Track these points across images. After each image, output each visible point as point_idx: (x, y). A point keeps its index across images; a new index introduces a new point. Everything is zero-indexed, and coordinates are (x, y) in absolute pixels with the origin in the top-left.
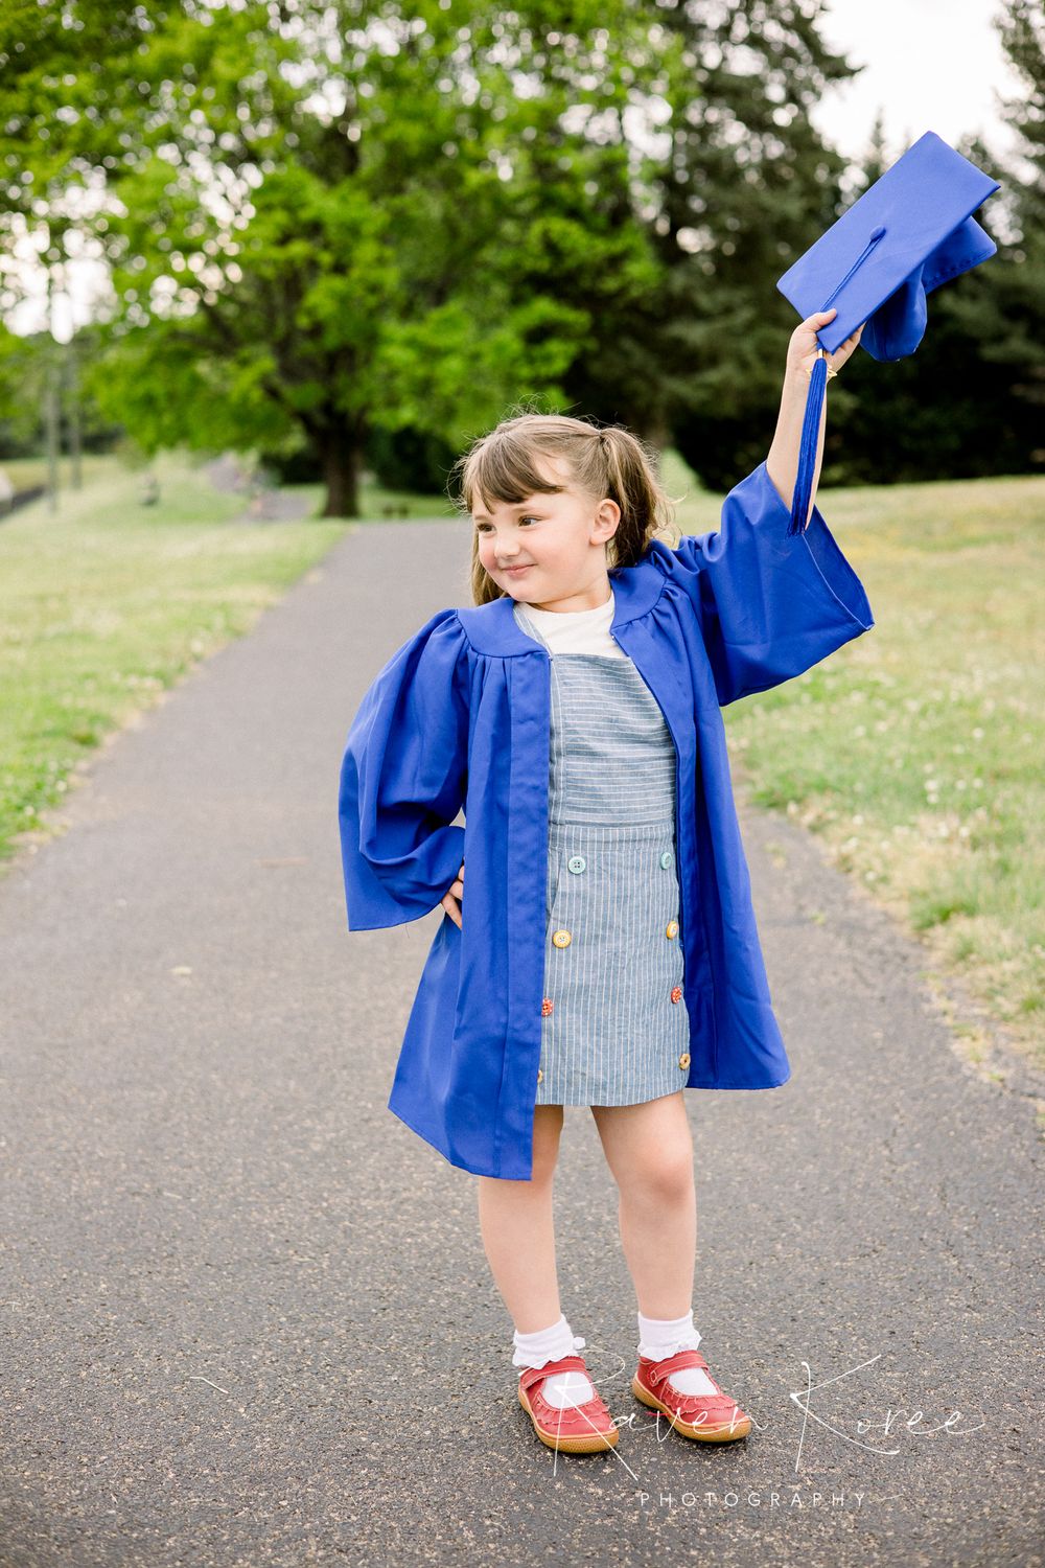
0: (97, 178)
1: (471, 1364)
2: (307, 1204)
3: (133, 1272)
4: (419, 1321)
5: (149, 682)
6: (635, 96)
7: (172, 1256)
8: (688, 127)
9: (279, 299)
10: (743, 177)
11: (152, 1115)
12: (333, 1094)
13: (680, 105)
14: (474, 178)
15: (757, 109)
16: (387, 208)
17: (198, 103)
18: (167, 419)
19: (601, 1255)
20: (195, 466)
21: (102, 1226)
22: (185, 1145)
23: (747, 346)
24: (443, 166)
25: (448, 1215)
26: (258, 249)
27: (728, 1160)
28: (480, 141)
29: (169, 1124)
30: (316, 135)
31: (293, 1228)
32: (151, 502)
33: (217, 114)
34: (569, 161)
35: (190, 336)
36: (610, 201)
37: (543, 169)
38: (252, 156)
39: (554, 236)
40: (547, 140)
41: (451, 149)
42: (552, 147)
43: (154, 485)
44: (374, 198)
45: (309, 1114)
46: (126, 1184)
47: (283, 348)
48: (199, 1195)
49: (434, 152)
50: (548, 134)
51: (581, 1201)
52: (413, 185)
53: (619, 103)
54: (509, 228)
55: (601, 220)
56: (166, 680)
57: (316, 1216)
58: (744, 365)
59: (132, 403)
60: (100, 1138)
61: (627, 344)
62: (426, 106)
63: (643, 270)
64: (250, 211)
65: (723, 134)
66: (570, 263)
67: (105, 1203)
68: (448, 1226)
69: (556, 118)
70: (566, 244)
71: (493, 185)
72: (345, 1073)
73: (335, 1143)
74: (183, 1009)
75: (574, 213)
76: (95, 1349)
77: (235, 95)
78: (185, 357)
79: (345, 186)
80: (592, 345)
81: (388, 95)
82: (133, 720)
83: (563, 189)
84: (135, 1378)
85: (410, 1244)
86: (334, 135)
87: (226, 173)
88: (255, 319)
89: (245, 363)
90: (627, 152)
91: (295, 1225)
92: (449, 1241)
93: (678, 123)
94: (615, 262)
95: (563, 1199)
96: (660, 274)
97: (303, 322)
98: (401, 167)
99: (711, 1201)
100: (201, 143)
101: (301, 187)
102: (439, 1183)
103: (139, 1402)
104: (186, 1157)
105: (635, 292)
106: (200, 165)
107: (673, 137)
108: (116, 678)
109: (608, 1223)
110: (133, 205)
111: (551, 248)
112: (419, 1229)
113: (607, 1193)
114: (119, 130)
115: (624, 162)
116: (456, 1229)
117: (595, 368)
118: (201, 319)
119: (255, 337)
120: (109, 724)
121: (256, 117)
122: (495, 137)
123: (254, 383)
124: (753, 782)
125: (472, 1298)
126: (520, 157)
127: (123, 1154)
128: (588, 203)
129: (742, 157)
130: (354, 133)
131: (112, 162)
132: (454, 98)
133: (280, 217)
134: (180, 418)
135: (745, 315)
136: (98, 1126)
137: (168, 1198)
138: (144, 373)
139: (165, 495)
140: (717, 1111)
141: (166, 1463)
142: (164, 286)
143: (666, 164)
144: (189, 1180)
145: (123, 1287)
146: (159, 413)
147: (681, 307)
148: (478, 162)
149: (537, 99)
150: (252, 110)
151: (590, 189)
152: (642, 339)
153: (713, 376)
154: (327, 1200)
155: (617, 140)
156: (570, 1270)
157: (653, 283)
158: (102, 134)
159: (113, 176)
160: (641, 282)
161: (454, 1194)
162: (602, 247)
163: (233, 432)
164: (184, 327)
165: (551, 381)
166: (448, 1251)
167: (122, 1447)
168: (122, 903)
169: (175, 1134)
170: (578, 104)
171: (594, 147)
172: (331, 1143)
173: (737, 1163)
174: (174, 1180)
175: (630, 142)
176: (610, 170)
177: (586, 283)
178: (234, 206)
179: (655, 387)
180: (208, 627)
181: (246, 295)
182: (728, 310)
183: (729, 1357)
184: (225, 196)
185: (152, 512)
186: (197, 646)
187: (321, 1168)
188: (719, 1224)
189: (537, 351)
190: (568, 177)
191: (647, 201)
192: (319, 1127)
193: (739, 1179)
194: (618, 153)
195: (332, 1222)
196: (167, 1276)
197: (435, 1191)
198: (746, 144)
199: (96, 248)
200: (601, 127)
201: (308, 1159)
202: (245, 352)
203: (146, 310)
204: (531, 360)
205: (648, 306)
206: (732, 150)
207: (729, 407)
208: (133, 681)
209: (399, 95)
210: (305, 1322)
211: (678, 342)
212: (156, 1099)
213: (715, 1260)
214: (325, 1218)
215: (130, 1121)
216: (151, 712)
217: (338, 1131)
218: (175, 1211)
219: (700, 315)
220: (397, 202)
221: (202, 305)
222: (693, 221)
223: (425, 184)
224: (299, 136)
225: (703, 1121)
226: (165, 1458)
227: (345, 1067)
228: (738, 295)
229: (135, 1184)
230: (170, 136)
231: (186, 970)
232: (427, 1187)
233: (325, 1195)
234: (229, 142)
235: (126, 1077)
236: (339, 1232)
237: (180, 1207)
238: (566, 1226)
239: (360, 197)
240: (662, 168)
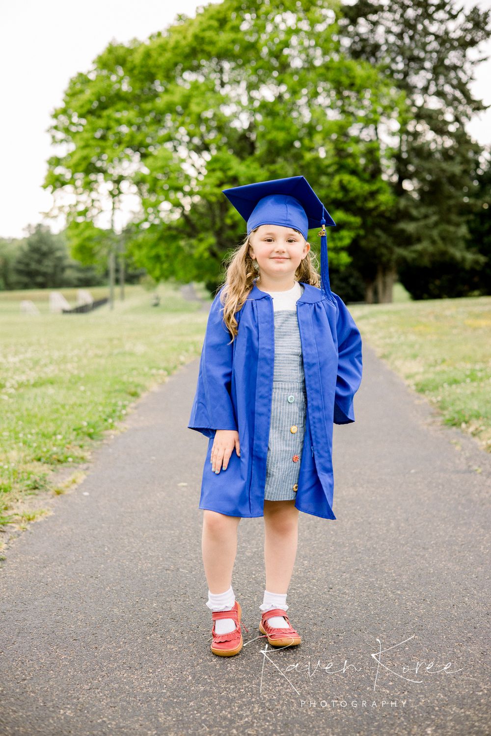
0: (137, 157)
1: (325, 640)
2: (246, 576)
3: (168, 599)
4: (299, 623)
5: (161, 372)
6: (383, 119)
7: (185, 594)
8: (408, 133)
9: (217, 212)
10: (434, 155)
11: (173, 540)
12: (254, 534)
13: (404, 123)
14: (308, 156)
15: (441, 125)
16: (268, 170)
17: (183, 124)
18: (165, 266)
19: (383, 600)
20: (176, 289)
21: (153, 582)
22: (188, 552)
23: (435, 233)
24: (293, 151)
25: (311, 582)
26: (208, 189)
27: (440, 565)
28: (311, 139)
29: (181, 544)
30: (236, 137)
31: (239, 585)
32: (156, 305)
33: (192, 128)
34: (352, 148)
35: (177, 229)
36: (371, 167)
37: (340, 152)
38: (206, 147)
39: (345, 182)
40: (343, 139)
41: (297, 144)
42: (345, 142)
43: (157, 298)
44: (262, 166)
45: (244, 541)
46: (163, 566)
47: (218, 234)
48: (196, 571)
49: (290, 145)
50: (343, 137)
51: (372, 578)
52: (280, 160)
53: (375, 122)
54: (324, 179)
55: (367, 176)
56: (169, 372)
57: (250, 580)
58: (434, 242)
59: (149, 258)
60: (150, 548)
61: (378, 232)
62: (287, 124)
63: (386, 198)
64: (204, 172)
65: (425, 136)
66: (352, 195)
67: (154, 573)
68: (311, 586)
69: (347, 129)
70: (350, 187)
71: (317, 159)
72: (259, 526)
73: (257, 553)
74: (184, 499)
75: (354, 172)
76: (152, 629)
77: (200, 120)
78: (174, 238)
79: (249, 160)
80: (362, 232)
81: (269, 119)
82: (154, 387)
83: (349, 161)
84: (172, 640)
85: (294, 593)
86: (244, 137)
87: (194, 155)
88: (207, 221)
89: (201, 240)
90: (379, 144)
91: (241, 584)
92: (312, 592)
93: (403, 131)
94: (373, 194)
95: (364, 578)
96: (394, 200)
97: (228, 221)
98: (274, 152)
99: (434, 581)
100: (183, 142)
101: (228, 161)
102: (305, 570)
103: (174, 649)
104: (189, 556)
105: (383, 208)
106: (183, 152)
107: (401, 138)
108: (146, 369)
109: (386, 587)
110: (153, 170)
111: (343, 188)
112: (298, 587)
113: (384, 575)
114: (147, 136)
115: (378, 149)
116: (315, 588)
117: (363, 243)
118: (182, 220)
119: (206, 229)
120: (144, 388)
121: (209, 130)
122: (318, 138)
123: (206, 249)
124: (444, 415)
125: (324, 614)
126: (330, 147)
127: (160, 554)
128: (361, 168)
129: (433, 146)
130: (253, 136)
131: (143, 150)
132: (300, 120)
133: (219, 174)
134: (171, 265)
135: (434, 219)
136: (149, 543)
137: (182, 572)
138: (155, 245)
139: (162, 302)
140: (434, 545)
141: (188, 673)
142: (166, 206)
143: (397, 149)
144: (191, 565)
145: (164, 605)
146: (162, 263)
147: (404, 215)
148: (311, 149)
149: (338, 120)
150: (207, 127)
151: (362, 161)
152: (385, 230)
153: (419, 247)
154: (255, 575)
155: (374, 138)
156: (369, 605)
157: (391, 204)
158: (139, 137)
159: (144, 156)
160: (386, 204)
161: (313, 574)
162: (367, 188)
163: (195, 272)
164: (175, 224)
165: (343, 249)
166: (312, 596)
167: (168, 667)
168: (154, 458)
169: (184, 547)
170: (356, 123)
171: (364, 142)
172: (255, 553)
173: (445, 566)
174: (184, 565)
175: (381, 140)
176: (371, 153)
177: (359, 204)
178: (198, 170)
179: (391, 252)
180: (187, 351)
181: (202, 210)
182: (426, 217)
183: (445, 641)
184: (193, 165)
185: (156, 309)
186: (182, 358)
187: (251, 562)
188: (438, 589)
189: (336, 235)
190: (351, 155)
191: (388, 167)
192: (249, 546)
193: (446, 572)
194: (375, 145)
195: (257, 583)
196: (184, 601)
197: (304, 572)
198: (435, 141)
199: (135, 189)
200: (367, 134)
201: (245, 558)
202: (202, 235)
203: (157, 217)
204: (333, 239)
205: (388, 214)
206: (428, 143)
207: (426, 261)
208: (154, 371)
209: (274, 119)
210: (247, 622)
211: (403, 231)
212: (174, 533)
213: (437, 604)
214: (254, 582)
215: (163, 542)
216: (163, 384)
217: (258, 548)
218: (186, 577)
219: (412, 219)
220: (272, 167)
221: (183, 215)
222: (410, 177)
223: (286, 159)
224: (228, 138)
225: (428, 549)
226: (187, 671)
227: (259, 524)
228: (431, 210)
229: (167, 566)
230: (170, 139)
231: (185, 484)
232: (300, 571)
233: (254, 573)
234: (196, 141)
235: (160, 525)
236: (261, 587)
237: (187, 575)
238: (366, 588)
239: (256, 165)
240: (396, 151)
